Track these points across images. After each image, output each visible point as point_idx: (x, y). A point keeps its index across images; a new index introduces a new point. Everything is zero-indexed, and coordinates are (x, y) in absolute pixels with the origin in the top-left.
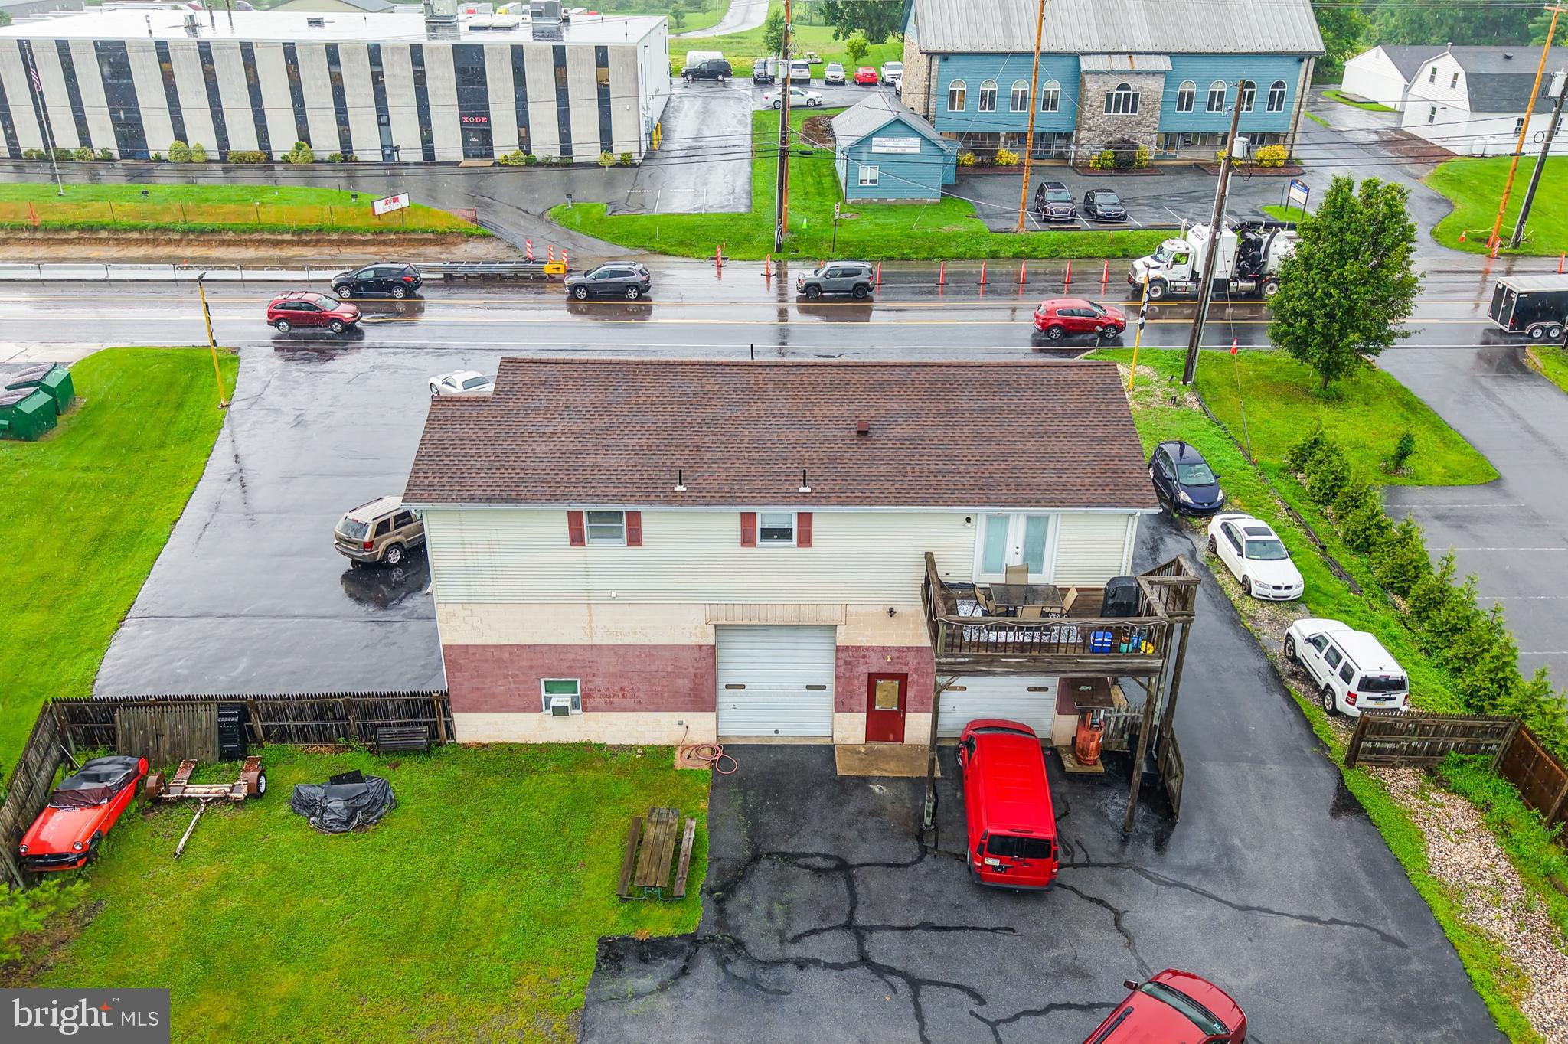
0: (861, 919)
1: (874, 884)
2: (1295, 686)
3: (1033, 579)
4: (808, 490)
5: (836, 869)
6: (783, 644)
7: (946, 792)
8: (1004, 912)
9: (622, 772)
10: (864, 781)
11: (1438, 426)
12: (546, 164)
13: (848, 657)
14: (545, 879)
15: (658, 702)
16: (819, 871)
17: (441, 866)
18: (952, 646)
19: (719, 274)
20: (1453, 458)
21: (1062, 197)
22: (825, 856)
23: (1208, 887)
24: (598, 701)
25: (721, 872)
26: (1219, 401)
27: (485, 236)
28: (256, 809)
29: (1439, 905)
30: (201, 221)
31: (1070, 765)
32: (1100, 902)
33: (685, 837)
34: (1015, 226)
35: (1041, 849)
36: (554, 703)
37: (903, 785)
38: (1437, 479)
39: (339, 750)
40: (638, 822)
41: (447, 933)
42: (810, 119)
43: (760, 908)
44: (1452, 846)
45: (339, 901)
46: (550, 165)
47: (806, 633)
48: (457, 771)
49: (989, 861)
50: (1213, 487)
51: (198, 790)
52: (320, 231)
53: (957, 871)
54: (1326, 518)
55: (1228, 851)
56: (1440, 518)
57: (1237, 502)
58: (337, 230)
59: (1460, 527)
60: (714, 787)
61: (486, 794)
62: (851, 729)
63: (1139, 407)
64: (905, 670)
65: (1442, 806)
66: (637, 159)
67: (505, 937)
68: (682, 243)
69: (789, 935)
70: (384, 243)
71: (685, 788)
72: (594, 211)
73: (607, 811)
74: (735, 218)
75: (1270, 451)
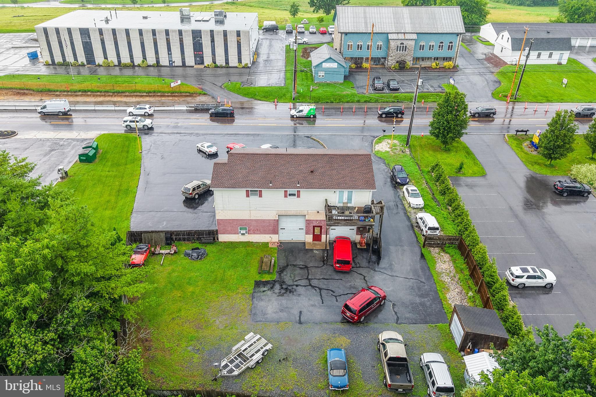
0: (310, 277)
1: (313, 271)
2: (416, 229)
3: (349, 205)
4: (299, 185)
5: (305, 268)
6: (294, 219)
7: (330, 252)
8: (341, 276)
9: (257, 247)
10: (312, 250)
11: (474, 159)
12: (221, 67)
13: (308, 222)
14: (242, 270)
15: (265, 232)
16: (301, 268)
17: (219, 267)
18: (330, 220)
19: (276, 108)
20: (476, 168)
21: (380, 82)
22: (303, 265)
23: (385, 272)
24: (251, 232)
25: (280, 268)
26: (416, 151)
27: (205, 94)
28: (176, 256)
29: (435, 276)
30: (118, 89)
31: (358, 246)
32: (361, 274)
33: (272, 261)
34: (365, 92)
35: (348, 263)
36: (241, 232)
37: (321, 250)
38: (469, 174)
39: (192, 243)
40: (262, 258)
41: (222, 280)
42: (304, 48)
43: (289, 275)
44: (442, 264)
45: (198, 274)
46: (222, 67)
47: (299, 217)
48: (220, 248)
49: (337, 265)
50: (406, 178)
51: (162, 251)
52: (155, 92)
53: (331, 268)
54: (437, 186)
55: (391, 265)
56: (467, 186)
57: (413, 181)
58: (160, 92)
59: (471, 188)
60: (278, 251)
61: (227, 252)
62: (309, 238)
63: (392, 153)
64: (321, 225)
65: (443, 256)
66: (250, 65)
67: (235, 280)
68: (264, 97)
69: (295, 280)
70: (174, 96)
71: (272, 251)
72: (237, 85)
73: (254, 256)
74: (280, 88)
75: (426, 167)
